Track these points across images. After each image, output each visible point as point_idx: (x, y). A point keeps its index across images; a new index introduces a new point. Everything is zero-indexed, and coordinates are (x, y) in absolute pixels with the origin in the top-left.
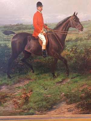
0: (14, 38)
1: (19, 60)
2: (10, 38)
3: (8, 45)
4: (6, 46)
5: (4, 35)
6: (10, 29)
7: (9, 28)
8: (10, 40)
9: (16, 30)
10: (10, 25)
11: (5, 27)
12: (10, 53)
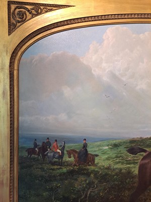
0: (144, 158)
1: (148, 196)
2: (137, 160)
3: (133, 170)
4: (129, 172)
5: (128, 154)
6: (139, 145)
7: (138, 143)
8: (137, 163)
9: (148, 146)
10: (141, 138)
11: (133, 141)
12: (135, 183)
